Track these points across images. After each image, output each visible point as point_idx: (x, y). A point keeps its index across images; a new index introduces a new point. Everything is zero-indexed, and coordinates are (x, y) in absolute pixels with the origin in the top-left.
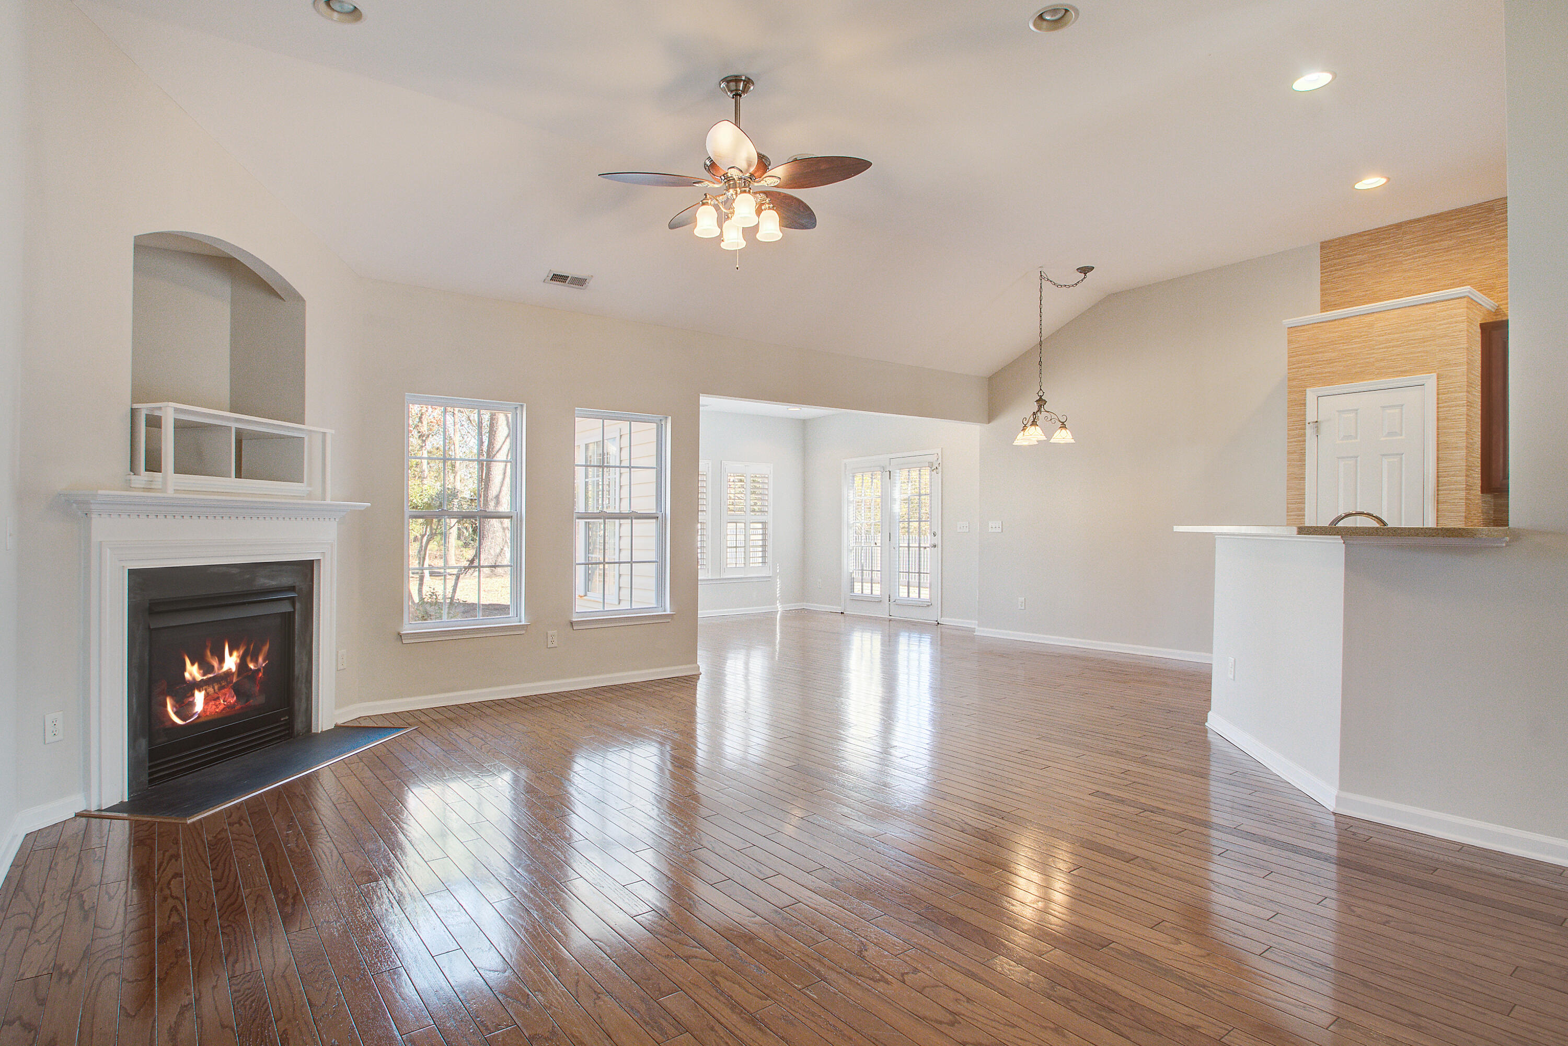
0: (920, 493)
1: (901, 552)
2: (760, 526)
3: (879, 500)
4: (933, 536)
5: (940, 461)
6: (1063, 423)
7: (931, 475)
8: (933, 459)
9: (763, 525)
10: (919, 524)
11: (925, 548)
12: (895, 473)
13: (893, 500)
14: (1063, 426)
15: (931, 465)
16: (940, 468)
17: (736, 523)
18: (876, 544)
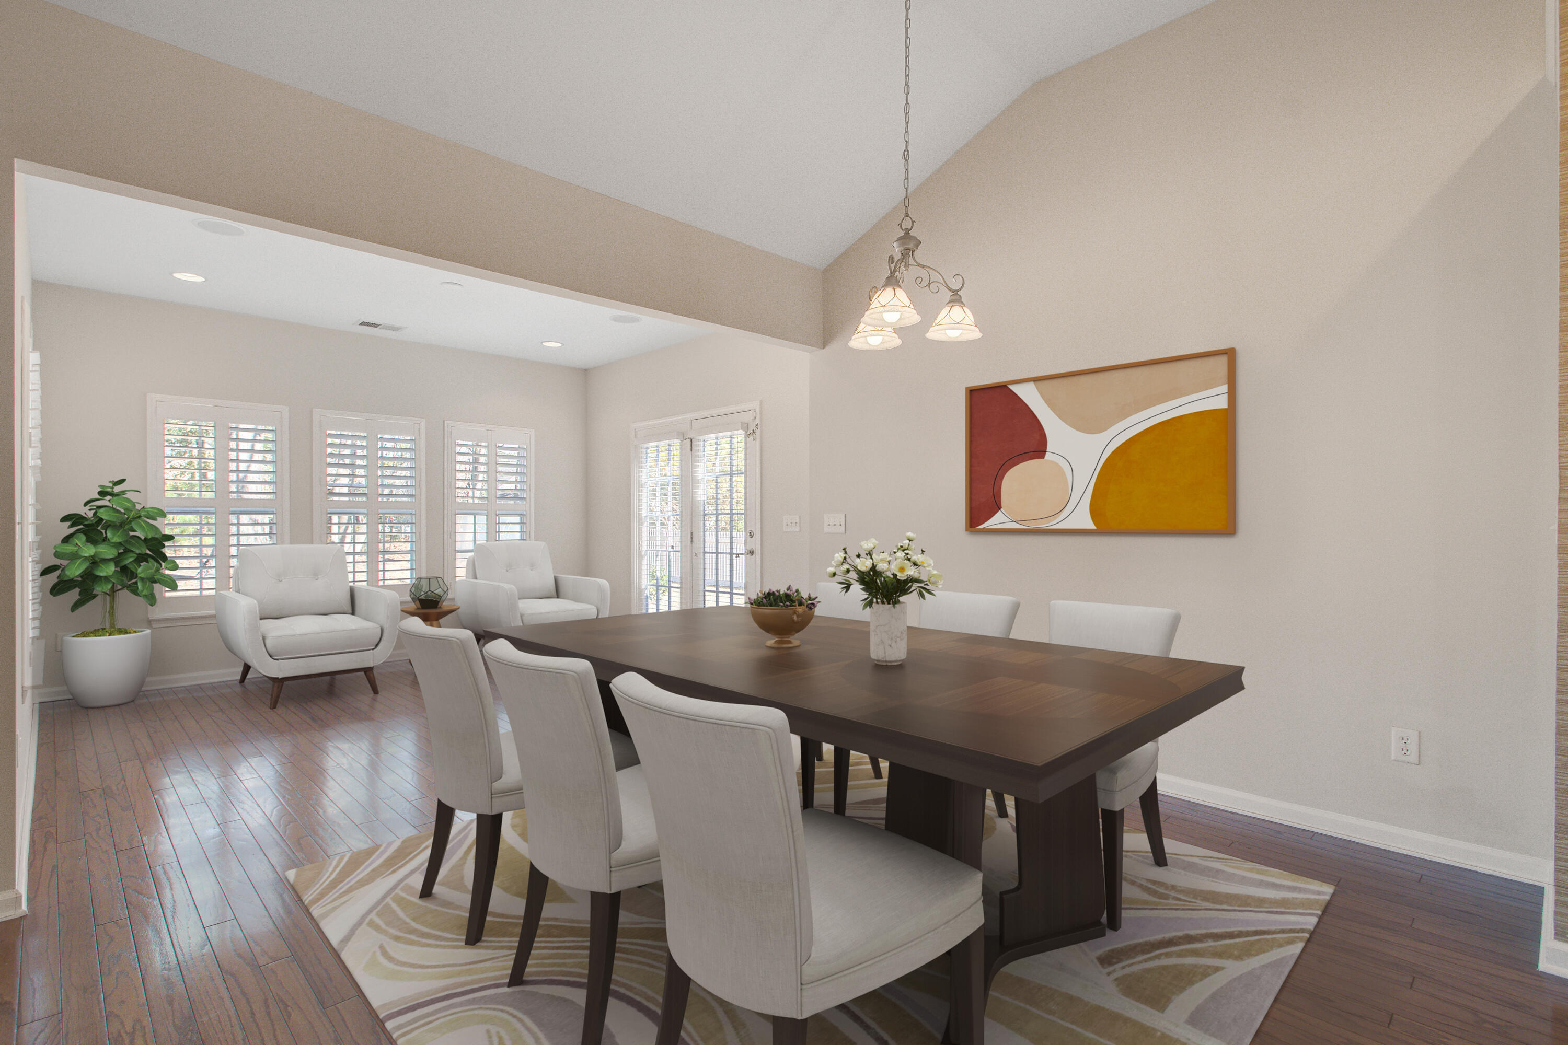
0: (731, 470)
1: (707, 561)
2: (517, 519)
3: (678, 481)
4: (749, 537)
5: (758, 421)
6: (955, 293)
7: (746, 443)
8: (748, 417)
9: (521, 519)
10: (731, 518)
11: (738, 555)
12: (699, 440)
13: (695, 481)
14: (956, 299)
15: (745, 426)
16: (758, 432)
17: (475, 515)
18: (672, 547)
